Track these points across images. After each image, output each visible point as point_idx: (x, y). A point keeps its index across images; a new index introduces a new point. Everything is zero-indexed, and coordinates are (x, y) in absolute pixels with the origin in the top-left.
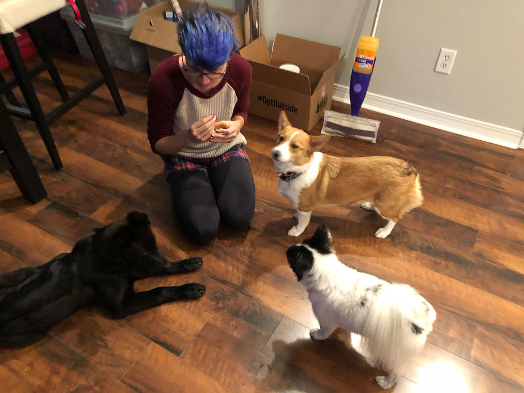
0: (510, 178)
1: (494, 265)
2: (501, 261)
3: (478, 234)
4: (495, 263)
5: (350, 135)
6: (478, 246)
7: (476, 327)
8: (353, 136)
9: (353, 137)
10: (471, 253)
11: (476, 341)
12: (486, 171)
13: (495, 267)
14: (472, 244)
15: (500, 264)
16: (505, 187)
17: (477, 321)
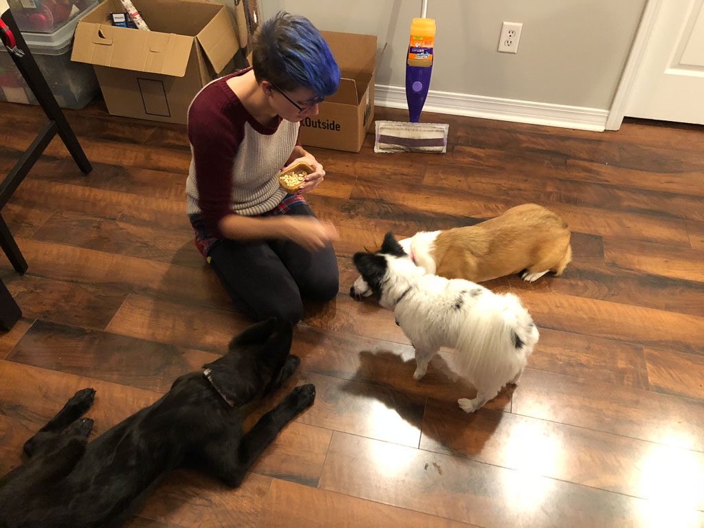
0: (610, 166)
1: (633, 272)
2: (638, 267)
3: (604, 240)
4: (633, 270)
5: (412, 148)
6: (609, 255)
7: (642, 349)
8: (417, 148)
9: (416, 150)
10: (604, 265)
11: (648, 365)
12: (582, 163)
13: (635, 275)
14: (601, 253)
15: (639, 271)
16: (609, 180)
17: (640, 343)
